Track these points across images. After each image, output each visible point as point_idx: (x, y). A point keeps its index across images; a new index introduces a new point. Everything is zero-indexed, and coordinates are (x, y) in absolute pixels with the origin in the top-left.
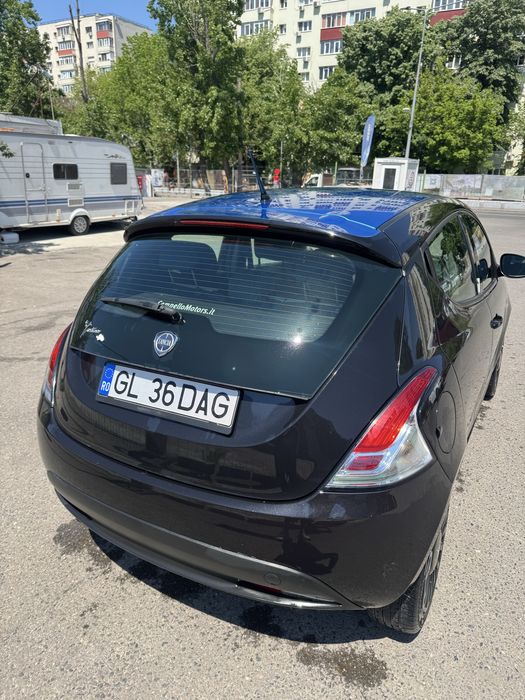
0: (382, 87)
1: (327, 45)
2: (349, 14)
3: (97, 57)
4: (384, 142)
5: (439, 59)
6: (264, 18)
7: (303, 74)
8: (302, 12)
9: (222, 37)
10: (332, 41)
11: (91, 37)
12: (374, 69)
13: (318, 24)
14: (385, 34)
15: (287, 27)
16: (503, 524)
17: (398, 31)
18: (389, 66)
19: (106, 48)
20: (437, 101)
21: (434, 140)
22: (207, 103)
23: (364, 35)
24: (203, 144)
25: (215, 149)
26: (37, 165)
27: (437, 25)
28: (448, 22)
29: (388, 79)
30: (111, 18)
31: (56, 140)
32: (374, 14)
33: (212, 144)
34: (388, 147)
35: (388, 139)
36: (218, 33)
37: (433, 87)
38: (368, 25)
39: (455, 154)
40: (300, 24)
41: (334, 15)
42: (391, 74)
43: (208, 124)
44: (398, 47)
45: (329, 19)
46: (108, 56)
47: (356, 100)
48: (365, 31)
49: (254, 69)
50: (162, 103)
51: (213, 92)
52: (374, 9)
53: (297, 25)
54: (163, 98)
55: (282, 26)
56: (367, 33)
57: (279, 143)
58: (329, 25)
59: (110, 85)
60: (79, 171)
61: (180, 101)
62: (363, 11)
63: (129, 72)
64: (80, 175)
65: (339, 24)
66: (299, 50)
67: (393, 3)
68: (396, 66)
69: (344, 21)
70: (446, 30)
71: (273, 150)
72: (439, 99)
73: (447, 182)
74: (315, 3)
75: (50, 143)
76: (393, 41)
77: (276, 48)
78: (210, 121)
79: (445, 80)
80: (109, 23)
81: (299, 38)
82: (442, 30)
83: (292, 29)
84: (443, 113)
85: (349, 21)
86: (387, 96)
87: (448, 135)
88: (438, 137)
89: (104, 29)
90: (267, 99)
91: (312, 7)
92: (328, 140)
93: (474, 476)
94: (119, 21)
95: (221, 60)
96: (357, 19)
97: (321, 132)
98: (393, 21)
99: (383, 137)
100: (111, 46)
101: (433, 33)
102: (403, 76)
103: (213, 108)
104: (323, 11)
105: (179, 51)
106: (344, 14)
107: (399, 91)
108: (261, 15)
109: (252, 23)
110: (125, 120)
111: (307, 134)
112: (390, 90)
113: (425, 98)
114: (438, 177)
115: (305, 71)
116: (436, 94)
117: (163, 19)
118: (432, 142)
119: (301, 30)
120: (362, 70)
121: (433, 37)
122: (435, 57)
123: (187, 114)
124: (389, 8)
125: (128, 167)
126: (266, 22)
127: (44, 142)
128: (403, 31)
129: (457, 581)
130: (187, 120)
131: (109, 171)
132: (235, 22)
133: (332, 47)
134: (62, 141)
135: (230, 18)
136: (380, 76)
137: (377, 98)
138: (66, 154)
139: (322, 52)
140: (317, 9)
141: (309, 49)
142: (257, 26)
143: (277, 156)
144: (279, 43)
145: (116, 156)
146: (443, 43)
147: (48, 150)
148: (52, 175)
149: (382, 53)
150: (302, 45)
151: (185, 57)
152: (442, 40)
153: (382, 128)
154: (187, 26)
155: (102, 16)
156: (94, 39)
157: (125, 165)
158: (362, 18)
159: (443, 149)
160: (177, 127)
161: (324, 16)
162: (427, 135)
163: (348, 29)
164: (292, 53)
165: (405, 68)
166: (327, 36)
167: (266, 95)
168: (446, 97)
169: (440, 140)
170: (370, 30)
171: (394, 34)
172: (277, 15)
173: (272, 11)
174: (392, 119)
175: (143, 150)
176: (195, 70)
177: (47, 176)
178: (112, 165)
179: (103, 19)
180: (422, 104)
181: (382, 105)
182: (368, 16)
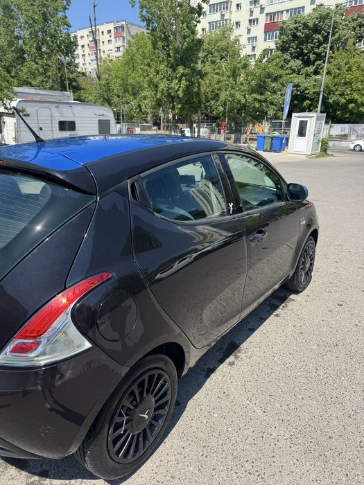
0: (307, 63)
1: (269, 35)
2: (285, 12)
3: (114, 50)
4: (308, 102)
5: (351, 41)
6: (225, 18)
7: (252, 55)
8: (252, 12)
9: (187, 32)
10: (273, 32)
11: (110, 36)
12: (302, 50)
13: (263, 20)
14: (310, 24)
15: (241, 24)
16: (250, 395)
17: (320, 22)
18: (312, 47)
19: (120, 43)
20: (348, 71)
21: (345, 99)
22: (176, 78)
23: (295, 26)
24: (174, 106)
25: (182, 109)
26: (48, 122)
27: (350, 16)
28: (358, 14)
29: (312, 57)
30: (124, 23)
31: (61, 105)
32: (303, 11)
33: (179, 106)
34: (311, 105)
35: (311, 100)
36: (184, 29)
37: (345, 61)
38: (298, 19)
39: (361, 109)
40: (250, 21)
41: (274, 13)
42: (314, 53)
43: (177, 91)
44: (320, 34)
45: (271, 16)
46: (121, 49)
47: (281, 72)
48: (296, 23)
49: (216, 54)
50: (147, 79)
51: (181, 70)
52: (303, 8)
53: (248, 22)
54: (148, 75)
55: (237, 23)
56: (297, 25)
57: (225, 104)
58: (271, 20)
59: (119, 68)
60: (77, 125)
61: (159, 77)
62: (295, 9)
63: (132, 59)
64: (77, 128)
65: (278, 19)
66: (249, 39)
67: (318, 2)
68: (318, 47)
69: (282, 17)
70: (356, 20)
71: (221, 109)
72: (349, 70)
73: (353, 129)
74: (261, 6)
75: (57, 107)
76: (316, 29)
77: (232, 38)
78: (178, 90)
79: (354, 56)
80: (122, 27)
81: (249, 31)
82: (353, 20)
83: (245, 24)
84: (352, 79)
85: (285, 17)
86: (311, 69)
87: (356, 96)
88: (347, 97)
89: (119, 31)
90: (218, 74)
91: (259, 9)
92: (260, 101)
93: (249, 354)
94: (129, 25)
95: (187, 48)
96: (291, 15)
97: (254, 95)
98: (317, 15)
99: (307, 98)
100: (123, 42)
101: (347, 22)
102: (323, 54)
103: (180, 81)
104: (267, 11)
105: (160, 43)
106: (282, 12)
107: (320, 65)
108: (223, 16)
109: (216, 22)
110: (128, 91)
111: (245, 97)
112: (313, 64)
113: (339, 69)
114: (347, 126)
115: (253, 53)
116: (347, 66)
117: (149, 21)
118: (343, 101)
119: (250, 25)
120: (293, 51)
121: (346, 25)
122: (347, 40)
123: (163, 85)
124: (315, 6)
125: (111, 122)
126: (226, 20)
127: (53, 107)
128: (323, 22)
129: (185, 439)
130: (163, 90)
131: (97, 125)
132: (196, 21)
133: (273, 36)
134: (65, 105)
135: (192, 19)
136: (306, 55)
137: (303, 71)
138: (67, 114)
139: (265, 40)
140: (262, 9)
141: (256, 37)
142: (220, 23)
143: (224, 113)
144: (234, 34)
145: (103, 115)
146: (354, 29)
147: (55, 112)
148: (58, 128)
149: (308, 38)
150: (251, 35)
151: (163, 47)
152: (353, 27)
153: (307, 92)
154: (163, 26)
155: (118, 22)
156: (113, 38)
157: (109, 121)
158: (295, 14)
159: (351, 106)
160: (156, 94)
161: (267, 14)
162: (341, 95)
163: (284, 23)
164: (243, 41)
165: (325, 48)
166: (269, 28)
167: (216, 71)
168: (354, 68)
169: (350, 100)
170: (300, 22)
171: (317, 25)
172: (234, 16)
173: (231, 12)
174: (314, 85)
175: (141, 110)
176: (169, 55)
177: (54, 129)
178: (100, 121)
179: (118, 24)
180: (337, 74)
181: (307, 75)
182: (299, 13)
